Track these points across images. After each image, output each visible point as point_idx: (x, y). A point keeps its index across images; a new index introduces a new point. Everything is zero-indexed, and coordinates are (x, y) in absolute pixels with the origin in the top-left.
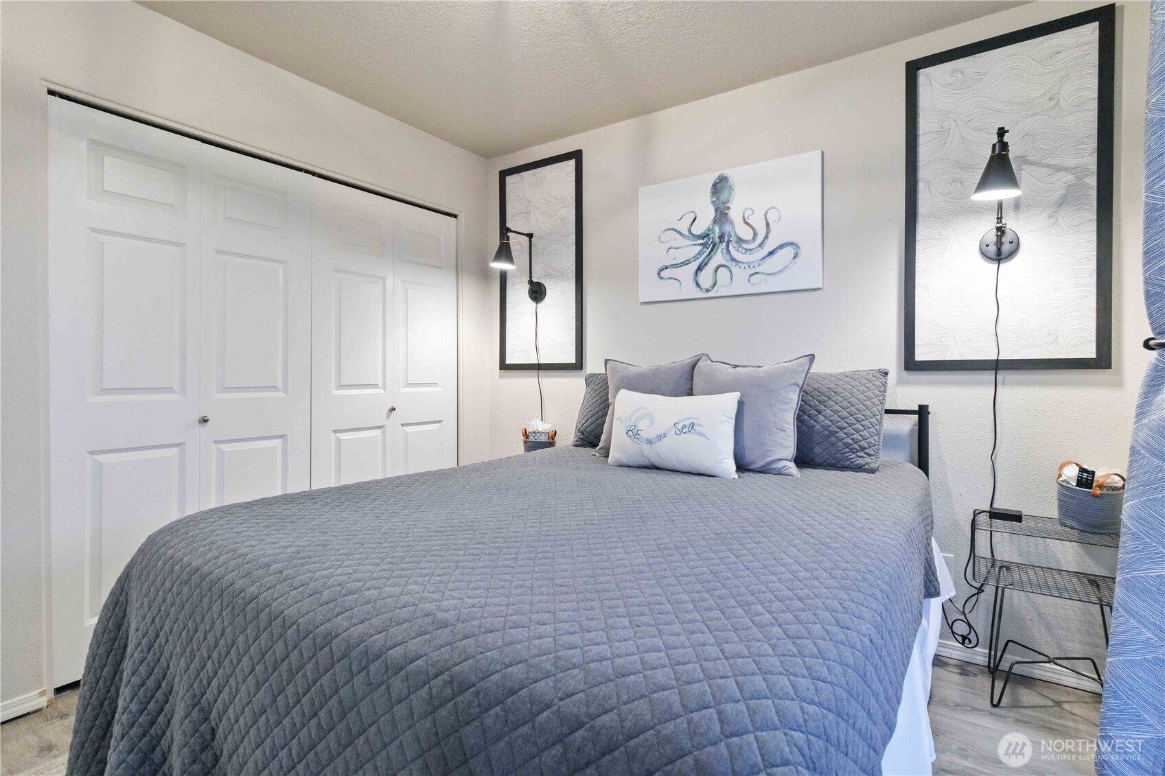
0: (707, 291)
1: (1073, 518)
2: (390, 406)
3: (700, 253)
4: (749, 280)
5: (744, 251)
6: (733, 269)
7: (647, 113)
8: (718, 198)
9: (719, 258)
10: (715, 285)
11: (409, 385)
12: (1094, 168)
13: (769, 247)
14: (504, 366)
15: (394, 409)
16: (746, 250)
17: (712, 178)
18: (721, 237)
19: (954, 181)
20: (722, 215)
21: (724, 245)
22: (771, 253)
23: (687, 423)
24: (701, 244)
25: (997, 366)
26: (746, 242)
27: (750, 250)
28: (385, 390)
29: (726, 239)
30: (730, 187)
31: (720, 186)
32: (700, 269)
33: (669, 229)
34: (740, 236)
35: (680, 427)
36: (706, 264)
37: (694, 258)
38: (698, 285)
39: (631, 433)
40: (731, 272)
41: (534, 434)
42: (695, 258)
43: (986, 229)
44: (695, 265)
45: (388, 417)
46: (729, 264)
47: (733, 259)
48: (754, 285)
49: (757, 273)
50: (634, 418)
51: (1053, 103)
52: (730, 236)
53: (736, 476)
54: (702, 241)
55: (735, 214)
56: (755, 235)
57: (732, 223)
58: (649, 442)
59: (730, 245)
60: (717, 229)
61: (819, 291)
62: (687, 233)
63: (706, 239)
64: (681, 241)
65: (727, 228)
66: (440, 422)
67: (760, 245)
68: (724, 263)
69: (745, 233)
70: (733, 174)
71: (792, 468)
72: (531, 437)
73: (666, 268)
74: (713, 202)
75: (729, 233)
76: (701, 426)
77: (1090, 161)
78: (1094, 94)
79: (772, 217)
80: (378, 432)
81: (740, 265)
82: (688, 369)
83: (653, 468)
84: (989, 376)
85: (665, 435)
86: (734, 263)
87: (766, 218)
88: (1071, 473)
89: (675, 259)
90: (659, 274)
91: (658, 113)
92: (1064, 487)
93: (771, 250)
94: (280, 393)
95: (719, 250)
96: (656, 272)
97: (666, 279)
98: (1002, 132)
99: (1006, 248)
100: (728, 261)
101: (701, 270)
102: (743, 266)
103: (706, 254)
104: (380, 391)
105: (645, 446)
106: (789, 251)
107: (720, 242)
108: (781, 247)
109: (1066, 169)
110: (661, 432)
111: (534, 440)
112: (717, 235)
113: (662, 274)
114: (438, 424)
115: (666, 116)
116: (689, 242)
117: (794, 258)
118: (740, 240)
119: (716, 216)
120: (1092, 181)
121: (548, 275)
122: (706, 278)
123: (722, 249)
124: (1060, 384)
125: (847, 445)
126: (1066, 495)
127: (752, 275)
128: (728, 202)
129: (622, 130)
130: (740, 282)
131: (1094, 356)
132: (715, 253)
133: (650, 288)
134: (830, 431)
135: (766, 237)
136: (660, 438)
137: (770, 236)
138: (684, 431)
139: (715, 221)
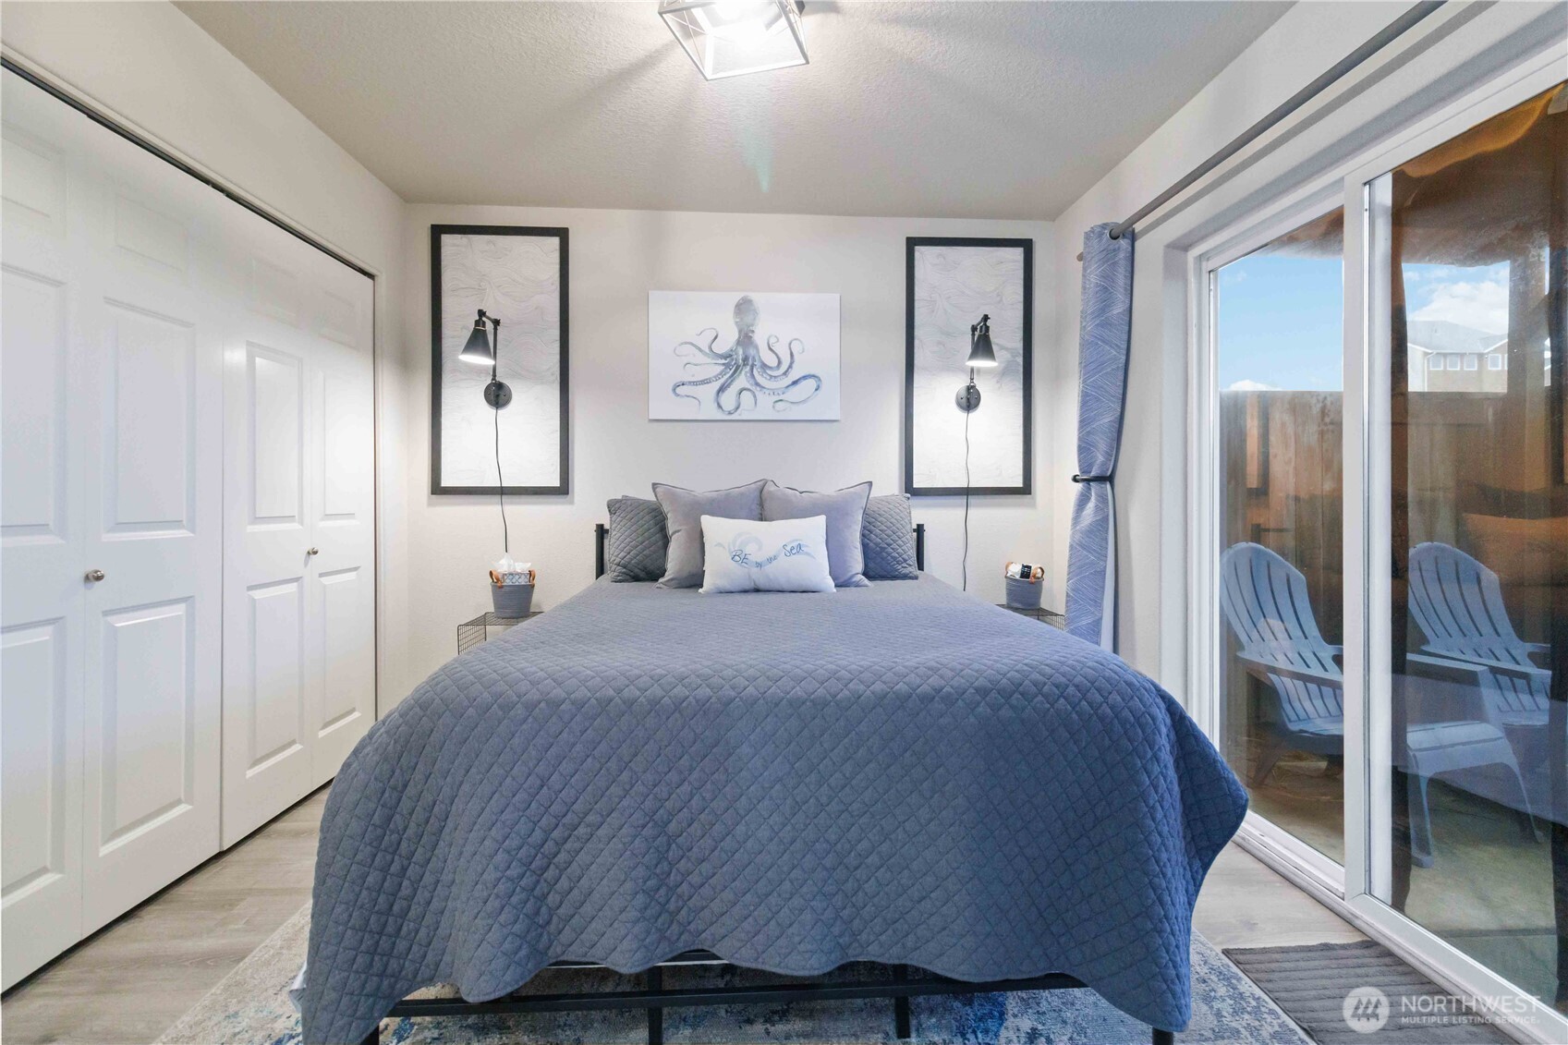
0: (730, 413)
1: (1016, 601)
2: (309, 548)
3: (722, 374)
4: (774, 407)
5: (768, 377)
6: (757, 393)
7: (658, 208)
8: (742, 319)
9: (742, 381)
10: (737, 408)
11: (328, 516)
12: (1021, 352)
13: (794, 375)
14: (437, 489)
15: (315, 553)
16: (771, 376)
17: (737, 297)
18: (745, 359)
19: (939, 343)
20: (746, 339)
21: (748, 368)
22: (795, 383)
23: (795, 544)
24: (724, 364)
25: (968, 492)
26: (770, 368)
27: (775, 377)
28: (302, 525)
29: (750, 362)
30: (755, 310)
31: (744, 307)
32: (722, 389)
33: (686, 343)
34: (765, 362)
35: (788, 548)
36: (729, 386)
37: (715, 377)
38: (719, 406)
39: (737, 558)
40: (755, 396)
41: (511, 577)
42: (717, 378)
43: (959, 384)
44: (717, 385)
45: (306, 563)
46: (753, 388)
47: (757, 384)
48: (778, 411)
49: (781, 400)
50: (738, 543)
51: (998, 299)
52: (754, 359)
53: (835, 590)
54: (724, 361)
55: (760, 338)
56: (780, 363)
57: (756, 348)
58: (759, 565)
59: (755, 370)
60: (740, 351)
61: (835, 424)
62: (707, 351)
63: (728, 359)
64: (700, 358)
65: (752, 352)
66: (356, 569)
67: (785, 373)
68: (749, 387)
69: (771, 360)
70: (758, 298)
71: (866, 581)
72: (508, 581)
73: (683, 384)
74: (736, 322)
75: (754, 358)
76: (807, 546)
77: (1019, 346)
78: (1021, 299)
79: (796, 348)
80: (293, 587)
81: (765, 390)
82: (757, 493)
83: (757, 590)
84: (963, 500)
85: (775, 558)
86: (758, 388)
87: (790, 349)
88: (1015, 570)
89: (693, 376)
90: (674, 390)
91: (673, 213)
92: (1010, 579)
93: (795, 379)
94: (185, 531)
95: (743, 372)
96: (671, 388)
97: (682, 396)
98: (986, 318)
99: (973, 402)
100: (751, 385)
101: (723, 391)
102: (767, 392)
103: (728, 375)
104: (295, 526)
105: (755, 570)
106: (811, 383)
107: (744, 365)
108: (805, 377)
109: (1007, 349)
110: (772, 555)
111: (511, 584)
112: (741, 357)
113: (678, 390)
114: (355, 573)
115: (681, 219)
116: (709, 361)
117: (816, 390)
118: (764, 366)
119: (740, 337)
120: (1020, 360)
121: (516, 375)
122: (728, 399)
123: (746, 372)
124: (1000, 505)
125: (894, 558)
126: (1014, 586)
127: (777, 402)
128: (752, 325)
129: (623, 220)
130: (764, 407)
131: (1021, 485)
132: (738, 375)
133: (663, 405)
134: (880, 547)
135: (790, 367)
136: (770, 560)
137: (794, 366)
138: (793, 552)
139: (739, 343)
